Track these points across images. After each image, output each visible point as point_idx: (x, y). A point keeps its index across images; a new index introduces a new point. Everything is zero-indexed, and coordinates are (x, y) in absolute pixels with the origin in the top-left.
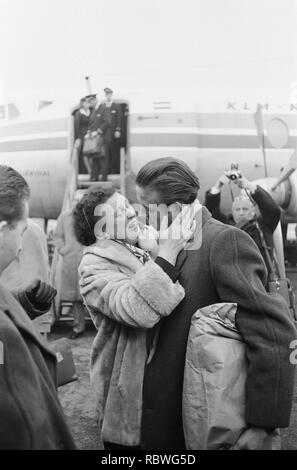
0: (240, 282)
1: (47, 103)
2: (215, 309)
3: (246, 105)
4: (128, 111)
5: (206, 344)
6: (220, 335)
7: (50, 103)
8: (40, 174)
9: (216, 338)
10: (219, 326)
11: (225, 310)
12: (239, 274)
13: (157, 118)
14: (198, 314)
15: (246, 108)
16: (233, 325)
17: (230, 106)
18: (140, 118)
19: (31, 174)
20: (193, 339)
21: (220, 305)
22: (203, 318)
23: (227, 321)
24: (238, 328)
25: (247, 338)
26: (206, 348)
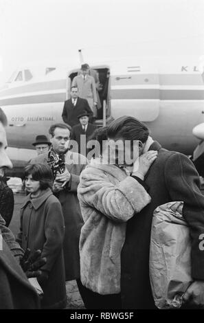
0: (185, 187)
1: (52, 69)
2: (169, 206)
3: (195, 68)
4: (109, 73)
5: (164, 228)
6: (173, 222)
7: (54, 69)
8: (46, 119)
9: (171, 224)
10: (172, 217)
11: (176, 206)
12: (184, 183)
13: (130, 78)
14: (158, 209)
15: (195, 70)
16: (181, 216)
17: (183, 69)
18: (118, 79)
19: (40, 119)
20: (156, 225)
21: (172, 203)
22: (161, 211)
23: (177, 213)
24: (185, 218)
25: (190, 223)
26: (164, 230)
